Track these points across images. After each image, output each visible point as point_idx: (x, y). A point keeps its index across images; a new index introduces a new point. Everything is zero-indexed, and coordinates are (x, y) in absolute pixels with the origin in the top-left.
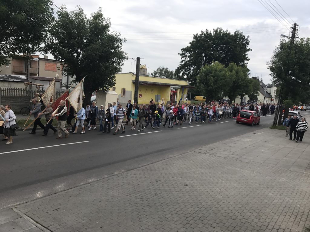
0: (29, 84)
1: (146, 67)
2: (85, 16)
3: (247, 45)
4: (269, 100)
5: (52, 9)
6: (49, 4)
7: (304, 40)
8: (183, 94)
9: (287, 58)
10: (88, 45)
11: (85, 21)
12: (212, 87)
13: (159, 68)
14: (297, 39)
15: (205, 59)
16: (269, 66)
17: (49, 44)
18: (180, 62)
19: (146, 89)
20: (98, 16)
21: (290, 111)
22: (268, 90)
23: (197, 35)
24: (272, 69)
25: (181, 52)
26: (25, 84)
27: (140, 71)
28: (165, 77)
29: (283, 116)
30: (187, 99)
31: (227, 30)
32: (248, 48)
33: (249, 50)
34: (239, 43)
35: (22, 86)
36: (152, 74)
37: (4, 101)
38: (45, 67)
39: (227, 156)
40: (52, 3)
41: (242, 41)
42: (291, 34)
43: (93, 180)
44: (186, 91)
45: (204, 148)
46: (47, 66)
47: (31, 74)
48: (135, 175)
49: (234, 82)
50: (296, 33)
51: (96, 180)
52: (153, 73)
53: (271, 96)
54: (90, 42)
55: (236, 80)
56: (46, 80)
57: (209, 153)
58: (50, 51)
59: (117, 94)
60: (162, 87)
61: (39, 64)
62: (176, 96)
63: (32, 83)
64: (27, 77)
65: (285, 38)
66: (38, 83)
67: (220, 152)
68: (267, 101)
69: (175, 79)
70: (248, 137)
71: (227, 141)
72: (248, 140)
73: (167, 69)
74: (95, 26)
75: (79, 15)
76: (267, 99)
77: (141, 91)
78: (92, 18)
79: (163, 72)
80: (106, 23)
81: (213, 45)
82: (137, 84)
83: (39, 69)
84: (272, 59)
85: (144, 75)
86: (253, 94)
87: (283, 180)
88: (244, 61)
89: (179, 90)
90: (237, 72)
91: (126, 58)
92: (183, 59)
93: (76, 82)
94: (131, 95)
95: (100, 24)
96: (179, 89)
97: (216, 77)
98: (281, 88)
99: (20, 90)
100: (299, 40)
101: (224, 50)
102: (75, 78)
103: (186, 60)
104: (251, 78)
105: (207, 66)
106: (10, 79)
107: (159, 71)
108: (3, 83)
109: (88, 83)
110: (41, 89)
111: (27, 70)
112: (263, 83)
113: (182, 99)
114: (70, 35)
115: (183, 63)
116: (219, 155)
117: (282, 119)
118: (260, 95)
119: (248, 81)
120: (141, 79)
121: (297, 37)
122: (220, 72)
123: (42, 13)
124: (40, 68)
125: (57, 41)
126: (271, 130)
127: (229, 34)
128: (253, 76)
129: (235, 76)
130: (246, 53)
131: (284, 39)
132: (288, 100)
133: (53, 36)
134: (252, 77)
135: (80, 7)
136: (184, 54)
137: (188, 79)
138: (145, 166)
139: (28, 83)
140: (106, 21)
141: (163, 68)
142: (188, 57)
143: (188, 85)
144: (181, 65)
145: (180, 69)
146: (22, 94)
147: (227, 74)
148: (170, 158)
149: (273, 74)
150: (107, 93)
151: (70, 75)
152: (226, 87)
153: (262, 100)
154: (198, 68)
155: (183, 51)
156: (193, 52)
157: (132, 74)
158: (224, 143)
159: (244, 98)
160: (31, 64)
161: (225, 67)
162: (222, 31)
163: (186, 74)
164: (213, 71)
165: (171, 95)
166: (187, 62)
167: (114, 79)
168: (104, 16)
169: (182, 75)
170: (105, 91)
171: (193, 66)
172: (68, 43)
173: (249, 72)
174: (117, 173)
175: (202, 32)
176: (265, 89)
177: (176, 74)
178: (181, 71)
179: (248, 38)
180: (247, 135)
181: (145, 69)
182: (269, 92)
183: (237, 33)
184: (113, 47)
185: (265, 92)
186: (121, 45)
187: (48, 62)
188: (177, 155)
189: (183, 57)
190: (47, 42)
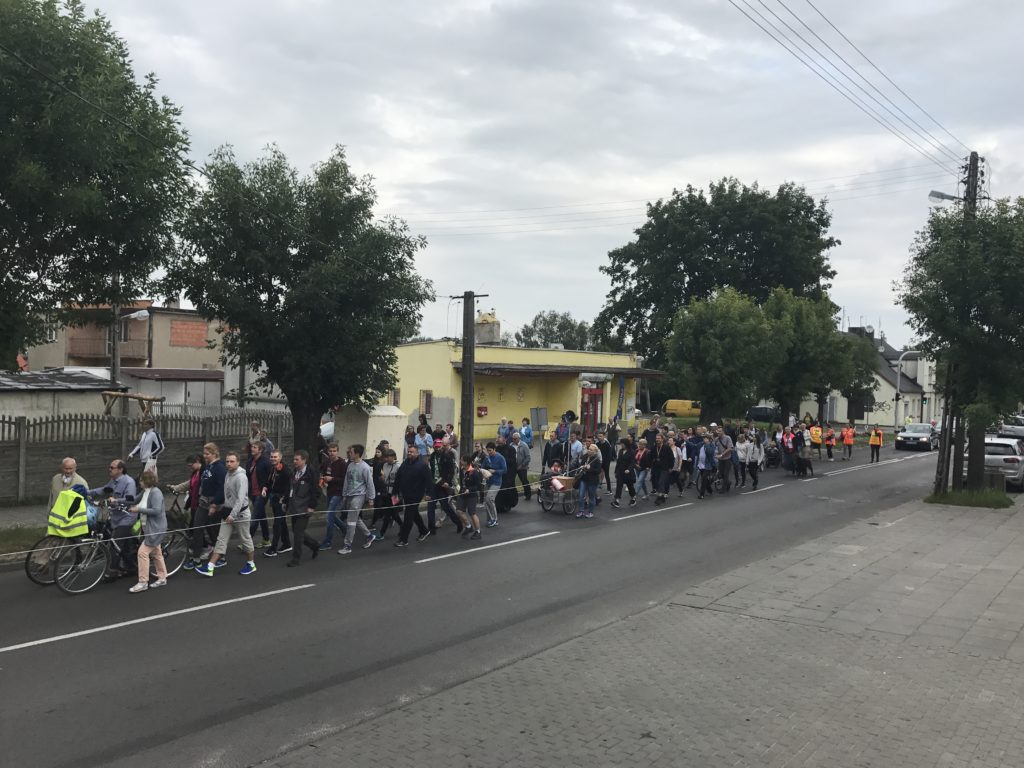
0: (117, 396)
1: (498, 317)
2: (292, 174)
3: (823, 229)
4: (914, 401)
5: (187, 163)
6: (176, 149)
7: (1009, 204)
8: (622, 399)
9: (957, 268)
10: (306, 266)
11: (293, 190)
12: (718, 374)
13: (540, 316)
14: (985, 203)
15: (687, 279)
16: (902, 294)
17: (179, 268)
18: (607, 296)
19: (501, 390)
20: (334, 175)
21: (987, 440)
22: (907, 367)
23: (659, 203)
24: (911, 303)
25: (608, 263)
26: (104, 396)
27: (475, 330)
28: (561, 346)
29: (966, 459)
30: (637, 411)
31: (756, 185)
32: (825, 237)
33: (830, 243)
34: (795, 224)
35: (94, 406)
36: (518, 336)
37: (36, 458)
38: (173, 334)
39: (784, 613)
40: (187, 144)
41: (807, 216)
42: (963, 187)
44: (633, 386)
45: (706, 589)
46: (179, 331)
47: (126, 361)
48: (467, 704)
49: (791, 352)
50: (979, 183)
52: (521, 334)
53: (921, 387)
54: (311, 255)
55: (795, 344)
56: (173, 377)
57: (721, 608)
59: (403, 414)
60: (553, 379)
61: (151, 326)
62: (599, 406)
63: (129, 393)
64: (113, 372)
65: (946, 201)
66: (147, 391)
67: (760, 600)
68: (906, 405)
69: (596, 349)
70: (854, 538)
71: (782, 556)
72: (855, 549)
73: (564, 318)
74: (324, 203)
75: (274, 173)
76: (907, 398)
77: (483, 394)
78: (314, 180)
79: (555, 328)
80: (359, 193)
81: (713, 234)
82: (469, 375)
83: (150, 342)
84: (908, 272)
85: (490, 344)
86: (858, 386)
87: (986, 697)
88: (818, 281)
89: (609, 385)
90: (798, 318)
91: (428, 297)
92: (618, 284)
93: (270, 385)
94: (451, 412)
95: (342, 195)
96: (609, 381)
97: (727, 340)
98: (950, 367)
99: (87, 420)
100: (993, 205)
101: (748, 248)
102: (263, 372)
103: (628, 287)
104: (846, 330)
105: (696, 303)
106: (59, 385)
107: (541, 326)
108: (35, 399)
109: (306, 387)
110: (156, 411)
111: (113, 350)
112: (888, 347)
113: (619, 413)
114: (244, 236)
115: (618, 298)
116: (756, 611)
117: (965, 469)
118: (881, 388)
119: (838, 343)
120: (482, 356)
121: (985, 198)
122: (742, 319)
123: (157, 176)
124: (155, 340)
125: (204, 259)
126: (929, 507)
127: (763, 196)
128: (853, 325)
129: (792, 333)
130: (824, 253)
131: (939, 205)
132: (979, 406)
133: (192, 243)
134: (852, 330)
135: (275, 148)
136: (620, 268)
137: (637, 348)
138: (502, 667)
139: (114, 393)
140: (359, 187)
141: (554, 317)
142: (633, 277)
143: (640, 366)
144: (611, 305)
145: (610, 317)
146: (95, 430)
147: (765, 326)
148: (590, 631)
149: (918, 318)
150: (371, 414)
151: (250, 362)
152: (765, 370)
153: (889, 402)
154: (666, 311)
155: (614, 260)
156: (650, 259)
157: (452, 343)
158: (773, 567)
159: (828, 400)
160: (126, 330)
161: (757, 303)
162: (740, 190)
163: (630, 330)
164: (718, 319)
165: (583, 402)
166: (630, 291)
167: (391, 366)
168: (352, 171)
169: (616, 334)
170: (365, 409)
171: (653, 306)
172: (240, 259)
173: (839, 314)
174: (408, 699)
175: (675, 192)
176: (896, 366)
177: (598, 334)
178: (612, 322)
179: (823, 206)
180: (848, 530)
181: (493, 323)
182: (910, 375)
183: (787, 193)
184: (385, 266)
185: (899, 377)
186: (411, 258)
187: (181, 318)
188: (613, 620)
189: (616, 279)
190: (173, 262)
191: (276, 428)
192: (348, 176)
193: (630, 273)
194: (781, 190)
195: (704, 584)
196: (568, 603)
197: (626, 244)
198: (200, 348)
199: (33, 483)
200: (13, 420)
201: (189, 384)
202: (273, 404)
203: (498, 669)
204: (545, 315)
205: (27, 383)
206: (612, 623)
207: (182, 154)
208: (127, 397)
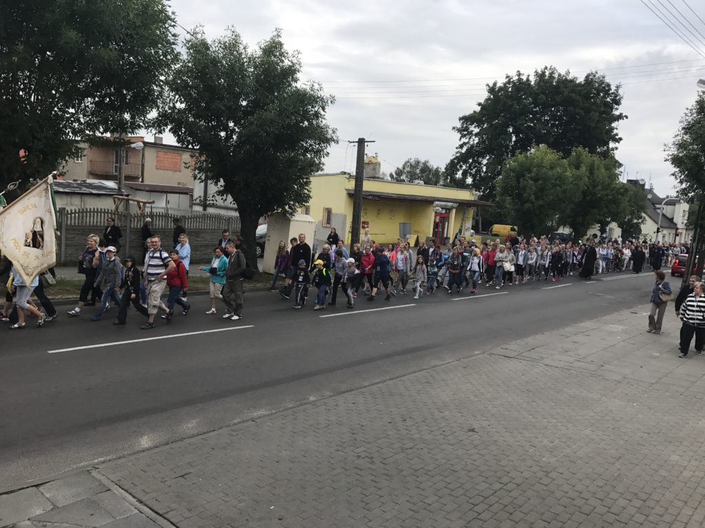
0: (122, 199)
1: (379, 160)
2: (244, 48)
3: (616, 106)
4: (669, 234)
5: (174, 35)
6: (167, 26)
8: (463, 220)
10: (252, 113)
11: (245, 60)
12: (531, 205)
13: (408, 162)
15: (514, 139)
16: (671, 154)
17: (166, 111)
18: (457, 148)
19: (379, 210)
20: (273, 49)
22: (668, 210)
23: (495, 84)
24: (676, 161)
25: (458, 125)
26: (114, 199)
27: (364, 167)
28: (422, 182)
30: (472, 231)
31: (568, 73)
32: (617, 113)
33: (620, 117)
34: (595, 103)
35: (108, 204)
36: (391, 176)
37: (72, 236)
38: (157, 161)
39: (567, 364)
40: (175, 22)
41: (604, 97)
43: (262, 412)
44: (471, 212)
45: (514, 346)
46: (162, 159)
47: (128, 178)
48: (354, 403)
49: (584, 193)
51: (268, 412)
52: (394, 174)
53: (676, 225)
54: (256, 105)
55: (588, 188)
56: (158, 189)
57: (525, 358)
58: (169, 127)
59: (314, 221)
61: (143, 155)
62: (446, 225)
63: (130, 197)
64: (119, 184)
66: (142, 197)
67: (552, 355)
68: (664, 237)
70: (619, 321)
71: (568, 329)
72: (619, 328)
73: (425, 164)
74: (265, 70)
75: (232, 47)
76: (665, 232)
77: (366, 213)
78: (259, 53)
79: (418, 171)
80: (290, 63)
81: (535, 107)
82: (358, 199)
83: (143, 165)
84: (677, 138)
85: (374, 178)
86: (630, 220)
88: (608, 144)
89: (454, 211)
90: (591, 169)
91: (334, 140)
92: (464, 140)
93: (225, 195)
94: (344, 223)
95: (278, 64)
96: (454, 208)
97: (540, 182)
98: (700, 207)
101: (560, 118)
102: (221, 186)
103: (471, 143)
104: (625, 182)
105: (520, 156)
106: (84, 190)
107: (408, 169)
108: (69, 199)
109: (250, 198)
110: (148, 210)
111: (119, 169)
112: (654, 195)
113: (460, 231)
114: (211, 91)
115: (464, 150)
116: (547, 361)
118: (647, 222)
119: (619, 189)
120: (368, 186)
122: (552, 168)
123: (154, 44)
124: (146, 165)
125: (183, 106)
127: (572, 81)
128: (630, 179)
129: (587, 179)
130: (614, 125)
133: (176, 94)
134: (628, 181)
135: (233, 29)
136: (466, 129)
137: (476, 186)
138: (376, 384)
139: (121, 197)
140: (290, 59)
141: (418, 162)
142: (476, 135)
143: (476, 198)
144: (458, 155)
145: (458, 163)
147: (568, 174)
148: (435, 366)
149: (681, 172)
150: (292, 219)
151: (212, 179)
152: (565, 205)
153: (652, 234)
154: (498, 161)
155: (463, 123)
156: (488, 123)
157: (347, 176)
158: (562, 335)
159: (607, 230)
160: (127, 156)
161: (563, 158)
162: (556, 76)
163: (471, 173)
164: (535, 167)
165: (435, 222)
166: (472, 146)
167: (307, 188)
168: (286, 47)
169: (461, 176)
170: (288, 215)
171: (488, 157)
172: (207, 108)
173: (621, 169)
174: (315, 399)
175: (507, 77)
176: (659, 209)
177: (448, 175)
178: (458, 167)
179: (617, 90)
180: (615, 316)
181: (376, 163)
182: (669, 216)
183: (592, 79)
184: (305, 116)
185: (661, 216)
186: (324, 111)
187: (164, 151)
188: (450, 361)
189: (463, 136)
190: (162, 107)
191: (228, 225)
192: (283, 51)
193: (474, 133)
194: (587, 77)
195: (514, 342)
196: (420, 349)
197: (472, 112)
198: (176, 171)
199: (70, 252)
201: (169, 195)
202: (226, 208)
203: (373, 384)
204: (411, 161)
205: (64, 188)
206: (449, 363)
207: (171, 29)
208: (128, 200)
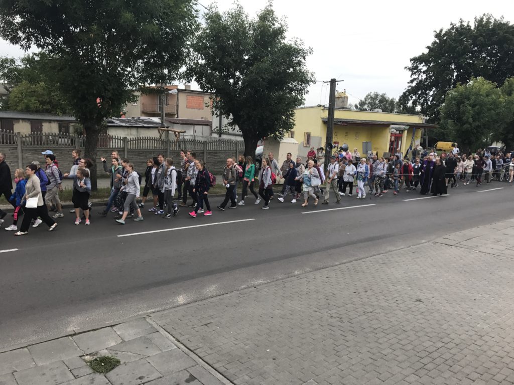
0: (164, 130)
1: (347, 94)
2: (246, 17)
5: (196, 11)
6: (191, 4)
8: (413, 140)
10: (252, 65)
11: (247, 25)
12: (469, 126)
13: (369, 95)
15: (455, 74)
17: (192, 66)
18: (408, 83)
19: (346, 133)
20: (267, 15)
23: (441, 31)
25: (410, 65)
26: (159, 130)
27: (335, 100)
28: (380, 111)
31: (502, 18)
35: (154, 134)
36: (356, 106)
37: (131, 156)
38: (187, 102)
39: (499, 251)
43: (261, 281)
44: (420, 133)
45: (454, 237)
46: (190, 101)
47: (168, 115)
48: (327, 277)
51: (265, 282)
52: (358, 105)
54: (254, 59)
57: (463, 246)
58: (194, 77)
59: (297, 142)
60: (375, 128)
61: (178, 98)
63: (169, 129)
64: (162, 119)
66: (177, 128)
67: (485, 244)
71: (500, 224)
73: (383, 96)
74: (261, 32)
75: (237, 16)
77: (337, 135)
78: (257, 19)
79: (377, 102)
80: (279, 26)
81: (474, 47)
82: (331, 125)
83: (177, 106)
85: (343, 108)
89: (406, 132)
91: (312, 81)
92: (414, 76)
93: (234, 126)
94: (320, 144)
95: (270, 27)
96: (406, 129)
97: (477, 107)
101: (495, 55)
102: (231, 119)
103: (420, 78)
105: (460, 87)
106: (139, 124)
107: (369, 101)
108: (129, 131)
109: (251, 127)
110: (181, 137)
111: (161, 109)
114: (222, 50)
115: (414, 84)
116: (483, 249)
120: (338, 115)
122: (487, 96)
123: (183, 18)
124: (179, 105)
125: (204, 62)
127: (505, 24)
133: (198, 54)
135: (238, 3)
136: (416, 68)
137: (423, 112)
138: (345, 263)
139: (163, 128)
140: (279, 22)
141: (377, 95)
142: (424, 72)
143: (424, 122)
144: (409, 88)
145: (409, 95)
146: (156, 145)
147: (501, 99)
148: (390, 251)
150: (281, 142)
151: (224, 114)
152: (498, 125)
154: (442, 91)
155: (413, 63)
156: (434, 62)
157: (322, 108)
158: (494, 229)
160: (167, 100)
161: (497, 87)
162: (492, 21)
163: (419, 102)
164: (473, 95)
165: (391, 141)
166: (421, 81)
167: (292, 118)
168: (276, 14)
169: (411, 105)
170: (278, 139)
171: (434, 89)
172: (221, 62)
174: (298, 273)
175: (452, 24)
177: (401, 104)
178: (409, 98)
181: (344, 97)
184: (291, 64)
186: (304, 60)
187: (192, 95)
188: (402, 247)
189: (414, 74)
190: (190, 63)
191: (236, 147)
192: (274, 16)
193: (422, 70)
195: (453, 234)
196: (379, 238)
197: (421, 54)
198: (200, 109)
200: (122, 138)
201: (196, 126)
202: (235, 135)
203: (342, 264)
204: (372, 94)
205: (126, 123)
206: (402, 249)
207: (194, 6)
208: (168, 131)
